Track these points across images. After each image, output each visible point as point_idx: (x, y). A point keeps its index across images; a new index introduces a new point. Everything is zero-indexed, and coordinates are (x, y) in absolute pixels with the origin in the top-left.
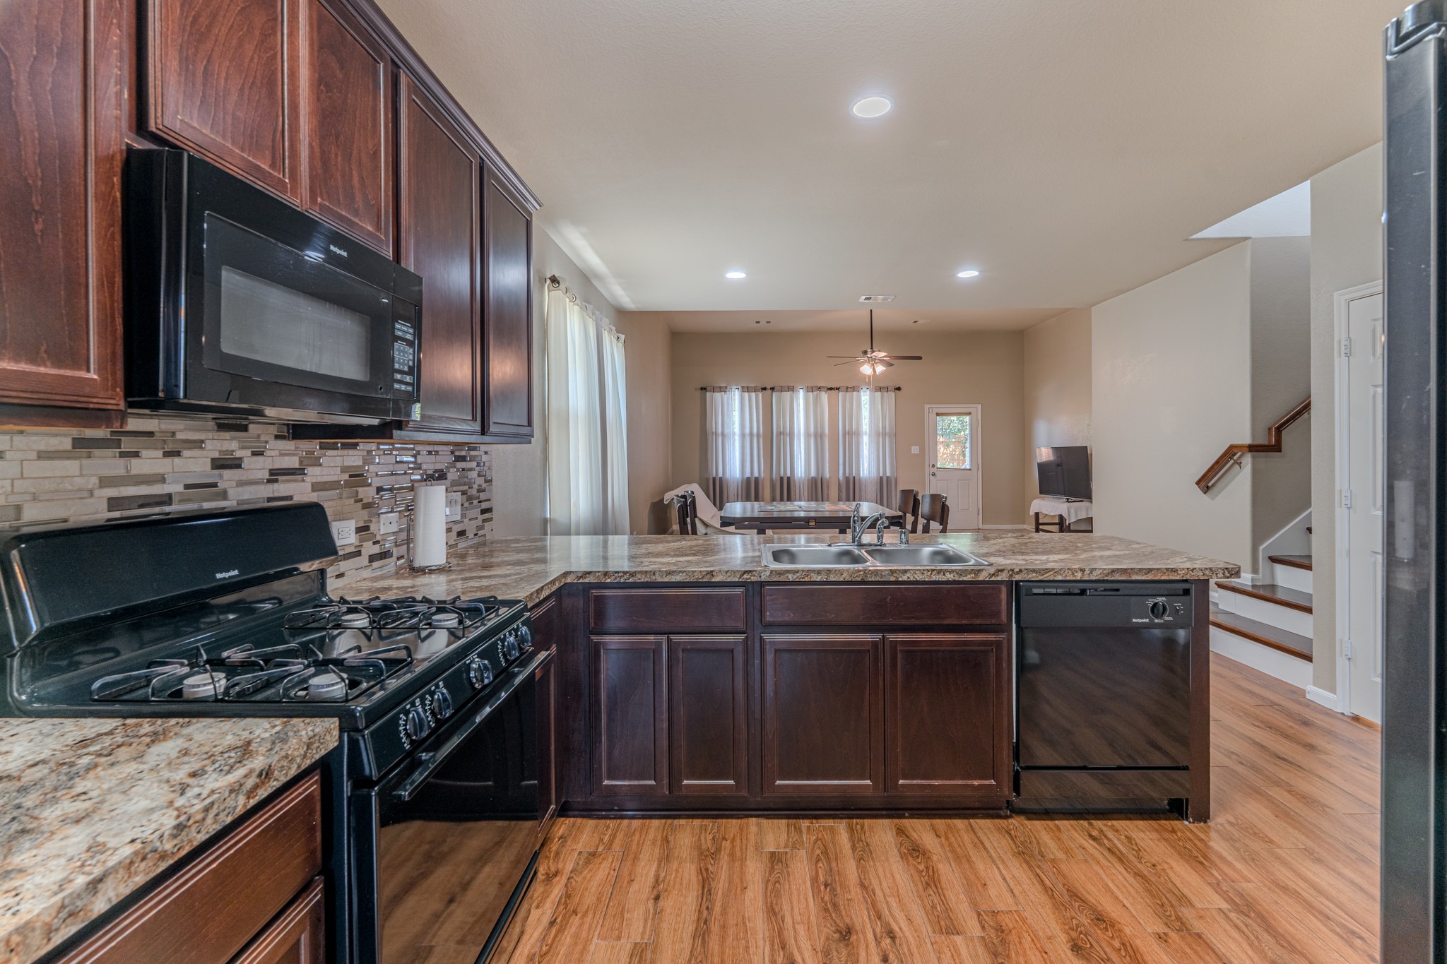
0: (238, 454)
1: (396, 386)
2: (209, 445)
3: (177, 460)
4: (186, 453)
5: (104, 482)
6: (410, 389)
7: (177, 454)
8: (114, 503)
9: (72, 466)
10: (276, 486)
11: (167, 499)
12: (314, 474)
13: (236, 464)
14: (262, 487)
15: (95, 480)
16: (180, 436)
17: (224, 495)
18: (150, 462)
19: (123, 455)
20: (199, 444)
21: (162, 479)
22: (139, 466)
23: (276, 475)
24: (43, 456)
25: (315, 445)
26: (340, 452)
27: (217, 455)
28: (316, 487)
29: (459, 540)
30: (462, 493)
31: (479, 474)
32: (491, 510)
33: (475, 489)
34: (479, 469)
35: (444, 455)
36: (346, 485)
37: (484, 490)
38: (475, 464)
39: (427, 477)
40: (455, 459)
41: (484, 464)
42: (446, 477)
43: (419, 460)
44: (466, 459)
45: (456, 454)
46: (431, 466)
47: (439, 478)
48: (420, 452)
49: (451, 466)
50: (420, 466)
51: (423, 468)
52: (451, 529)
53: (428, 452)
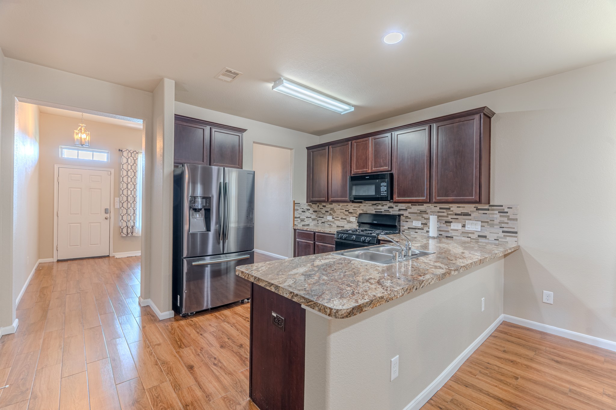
0: (393, 206)
1: (381, 194)
2: (388, 205)
3: (383, 207)
4: (384, 206)
5: (375, 209)
6: (386, 194)
7: (383, 206)
8: (376, 212)
9: (371, 207)
10: (400, 212)
11: (382, 212)
12: (409, 210)
13: (393, 208)
14: (397, 212)
15: (374, 209)
16: (384, 203)
17: (390, 212)
18: (380, 207)
19: (377, 206)
20: (386, 205)
21: (381, 209)
22: (378, 207)
23: (400, 210)
24: (369, 206)
25: (410, 204)
26: (417, 206)
27: (389, 206)
28: (409, 213)
29: (479, 238)
30: (482, 222)
31: (501, 216)
32: (516, 233)
33: (496, 222)
34: (502, 214)
35: (469, 208)
36: (419, 213)
37: (508, 223)
38: (497, 212)
39: (456, 214)
40: (478, 209)
41: (507, 212)
42: (470, 215)
43: (451, 209)
44: (488, 210)
45: (479, 207)
46: (459, 211)
47: (464, 215)
48: (452, 207)
49: (473, 212)
50: (452, 211)
51: (454, 212)
52: (473, 233)
53: (457, 207)
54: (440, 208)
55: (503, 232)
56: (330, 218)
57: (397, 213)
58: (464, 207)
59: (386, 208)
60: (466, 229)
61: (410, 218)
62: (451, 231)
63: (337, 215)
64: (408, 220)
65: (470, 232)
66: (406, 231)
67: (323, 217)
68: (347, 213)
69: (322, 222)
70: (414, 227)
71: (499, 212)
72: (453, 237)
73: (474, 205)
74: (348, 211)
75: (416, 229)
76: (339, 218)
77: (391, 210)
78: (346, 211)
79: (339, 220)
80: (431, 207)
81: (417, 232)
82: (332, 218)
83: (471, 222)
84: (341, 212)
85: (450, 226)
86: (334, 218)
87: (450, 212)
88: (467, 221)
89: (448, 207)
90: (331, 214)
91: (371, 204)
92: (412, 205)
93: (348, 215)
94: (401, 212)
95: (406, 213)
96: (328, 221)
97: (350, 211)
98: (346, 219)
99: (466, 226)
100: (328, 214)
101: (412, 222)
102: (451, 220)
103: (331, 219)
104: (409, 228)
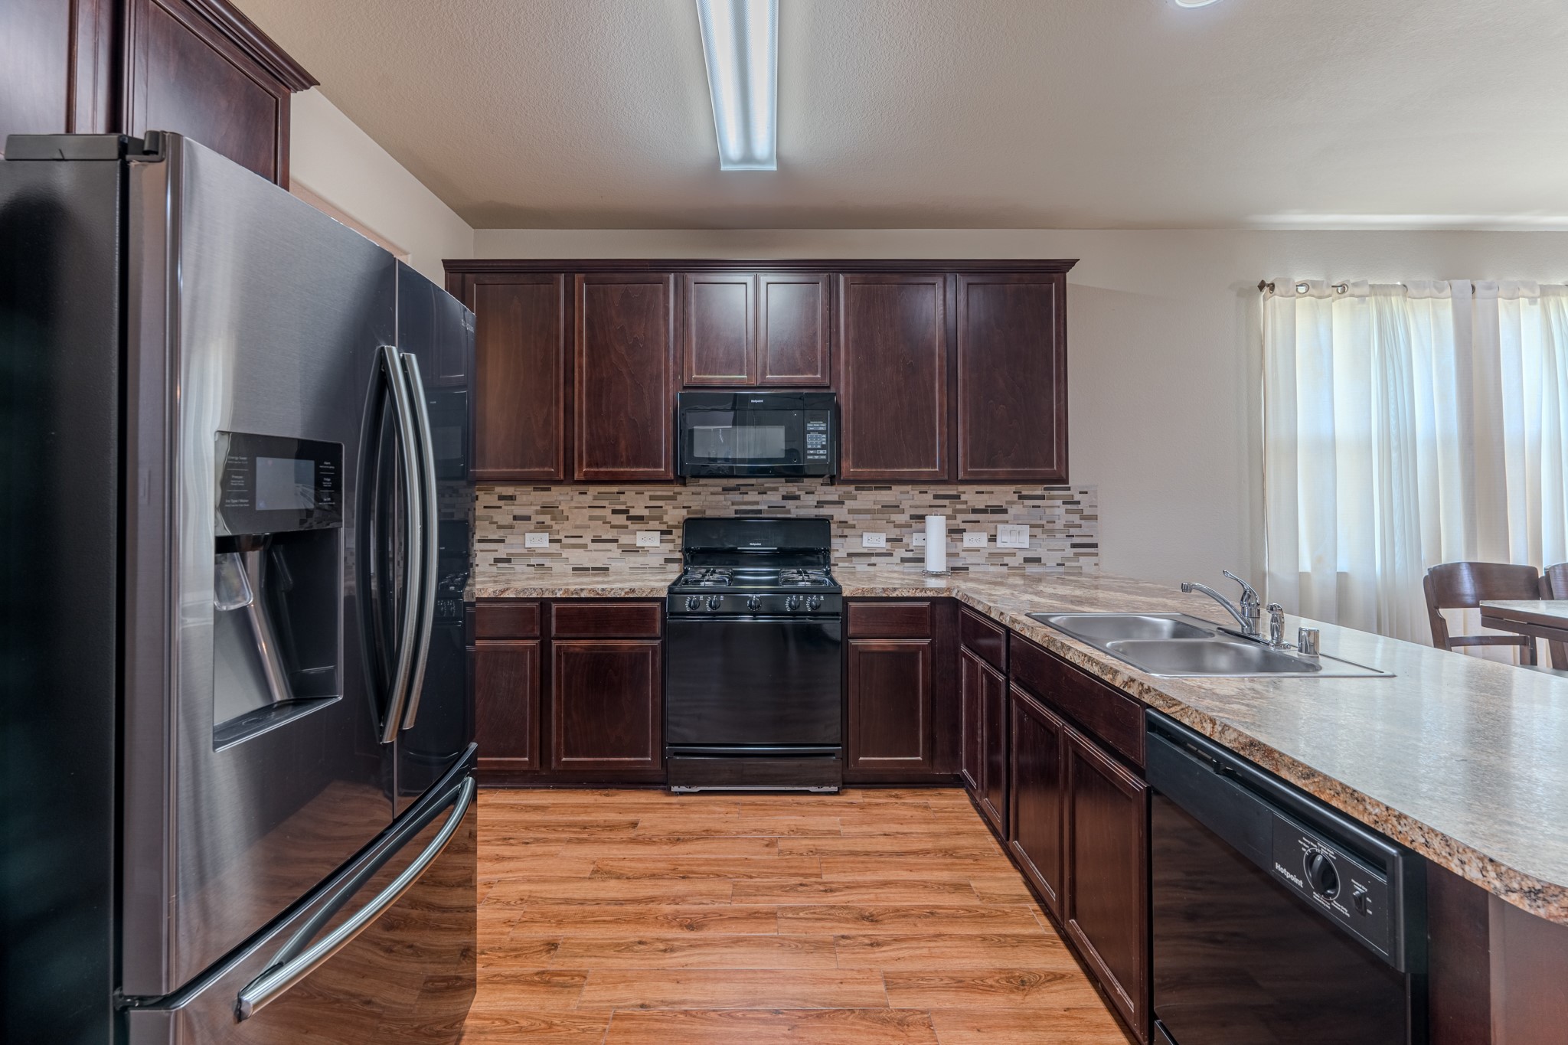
0: (797, 493)
1: (809, 457)
2: (781, 489)
3: (764, 496)
4: (768, 493)
5: (733, 504)
6: (824, 457)
7: (765, 493)
8: (736, 512)
9: (722, 497)
10: (821, 509)
11: (760, 511)
12: (849, 504)
13: (797, 498)
14: (812, 510)
15: (730, 503)
16: (766, 485)
17: (789, 512)
18: (753, 496)
19: (740, 493)
20: (776, 489)
21: (757, 503)
22: (747, 498)
23: (820, 504)
24: (712, 494)
25: (852, 488)
26: (873, 492)
27: (785, 493)
28: (851, 512)
29: (1027, 565)
30: (1032, 526)
31: (1068, 512)
32: (1095, 546)
33: (1060, 524)
34: (1069, 507)
35: (1002, 494)
36: (879, 512)
37: (1080, 526)
38: (1059, 502)
39: (975, 511)
40: (1021, 497)
41: (1078, 503)
42: (1005, 511)
43: (963, 497)
44: (1042, 497)
45: (1024, 493)
46: (981, 502)
47: (993, 512)
48: (964, 493)
49: (1013, 503)
50: (966, 502)
51: (969, 504)
52: (1014, 554)
53: (977, 492)
54: (936, 497)
55: (1074, 546)
56: (539, 541)
57: (813, 512)
58: (992, 493)
59: (774, 498)
60: (999, 544)
61: (853, 527)
62: (963, 554)
63: (577, 527)
64: (847, 532)
65: (1007, 551)
66: (840, 564)
67: (502, 541)
68: (621, 519)
69: (497, 561)
70: (866, 551)
71: (1064, 503)
72: (967, 569)
73: (1013, 488)
74: (626, 512)
75: (871, 555)
76: (587, 540)
77: (790, 504)
78: (615, 512)
79: (584, 546)
80: (911, 492)
81: (874, 565)
82: (551, 541)
83: (1008, 527)
84: (591, 518)
85: (962, 540)
86: (559, 541)
87: (959, 507)
88: (1000, 527)
89: (955, 493)
90: (542, 527)
91: (720, 489)
92: (857, 489)
93: (626, 527)
94: (825, 511)
95: (838, 513)
96: (531, 552)
97: (632, 512)
98: (616, 541)
99: (999, 538)
100: (531, 524)
101: (862, 536)
102: (962, 526)
103: (546, 544)
104: (850, 555)
